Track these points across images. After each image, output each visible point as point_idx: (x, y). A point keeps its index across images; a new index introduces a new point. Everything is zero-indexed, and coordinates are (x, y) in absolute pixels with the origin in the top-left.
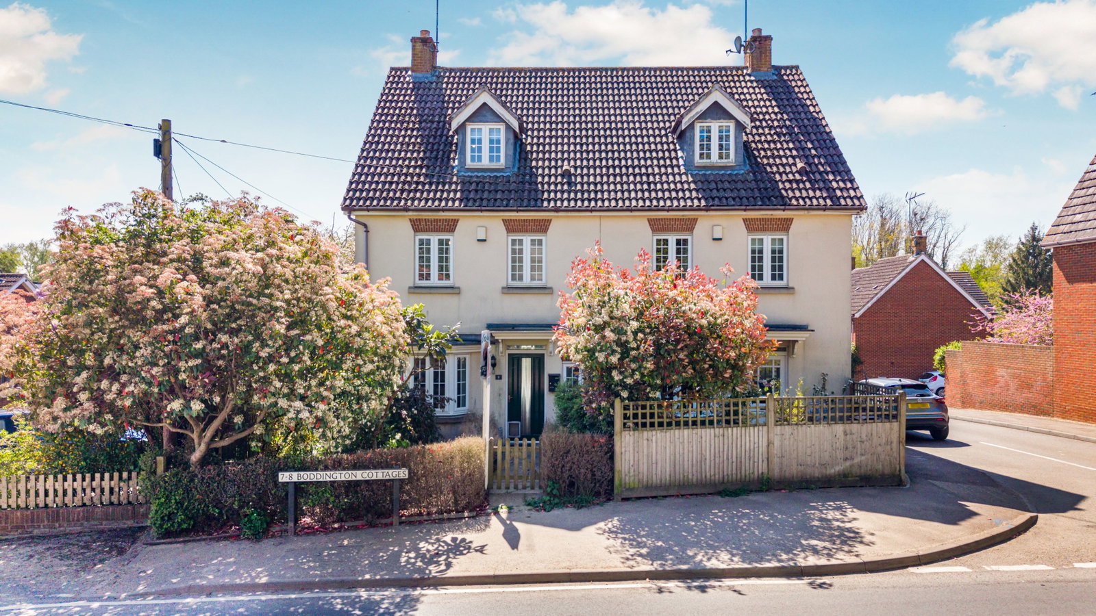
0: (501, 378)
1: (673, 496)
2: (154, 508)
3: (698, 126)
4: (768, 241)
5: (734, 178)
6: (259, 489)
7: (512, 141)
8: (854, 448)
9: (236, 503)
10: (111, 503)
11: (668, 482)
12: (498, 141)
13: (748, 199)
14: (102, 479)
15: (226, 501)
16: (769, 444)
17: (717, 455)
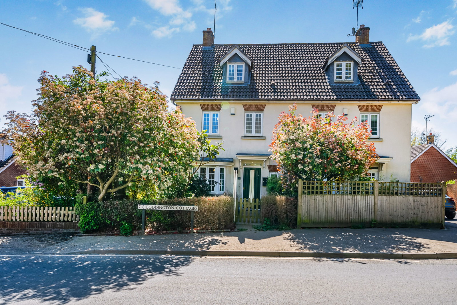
0: (240, 179)
1: (326, 228)
2: (81, 219)
3: (336, 64)
4: (370, 116)
5: (353, 87)
6: (129, 213)
7: (248, 70)
8: (418, 208)
9: (118, 218)
10: (64, 221)
11: (324, 221)
12: (242, 71)
13: (360, 96)
14: (61, 210)
15: (114, 217)
16: (375, 204)
17: (349, 209)
